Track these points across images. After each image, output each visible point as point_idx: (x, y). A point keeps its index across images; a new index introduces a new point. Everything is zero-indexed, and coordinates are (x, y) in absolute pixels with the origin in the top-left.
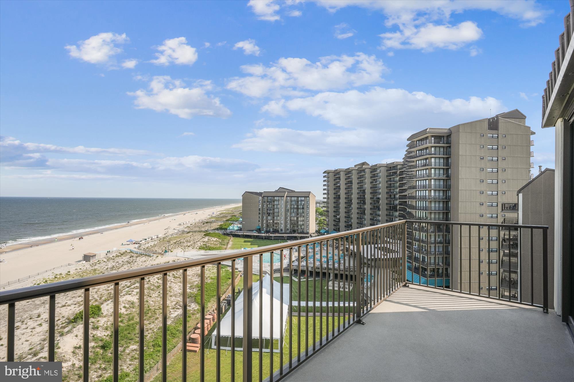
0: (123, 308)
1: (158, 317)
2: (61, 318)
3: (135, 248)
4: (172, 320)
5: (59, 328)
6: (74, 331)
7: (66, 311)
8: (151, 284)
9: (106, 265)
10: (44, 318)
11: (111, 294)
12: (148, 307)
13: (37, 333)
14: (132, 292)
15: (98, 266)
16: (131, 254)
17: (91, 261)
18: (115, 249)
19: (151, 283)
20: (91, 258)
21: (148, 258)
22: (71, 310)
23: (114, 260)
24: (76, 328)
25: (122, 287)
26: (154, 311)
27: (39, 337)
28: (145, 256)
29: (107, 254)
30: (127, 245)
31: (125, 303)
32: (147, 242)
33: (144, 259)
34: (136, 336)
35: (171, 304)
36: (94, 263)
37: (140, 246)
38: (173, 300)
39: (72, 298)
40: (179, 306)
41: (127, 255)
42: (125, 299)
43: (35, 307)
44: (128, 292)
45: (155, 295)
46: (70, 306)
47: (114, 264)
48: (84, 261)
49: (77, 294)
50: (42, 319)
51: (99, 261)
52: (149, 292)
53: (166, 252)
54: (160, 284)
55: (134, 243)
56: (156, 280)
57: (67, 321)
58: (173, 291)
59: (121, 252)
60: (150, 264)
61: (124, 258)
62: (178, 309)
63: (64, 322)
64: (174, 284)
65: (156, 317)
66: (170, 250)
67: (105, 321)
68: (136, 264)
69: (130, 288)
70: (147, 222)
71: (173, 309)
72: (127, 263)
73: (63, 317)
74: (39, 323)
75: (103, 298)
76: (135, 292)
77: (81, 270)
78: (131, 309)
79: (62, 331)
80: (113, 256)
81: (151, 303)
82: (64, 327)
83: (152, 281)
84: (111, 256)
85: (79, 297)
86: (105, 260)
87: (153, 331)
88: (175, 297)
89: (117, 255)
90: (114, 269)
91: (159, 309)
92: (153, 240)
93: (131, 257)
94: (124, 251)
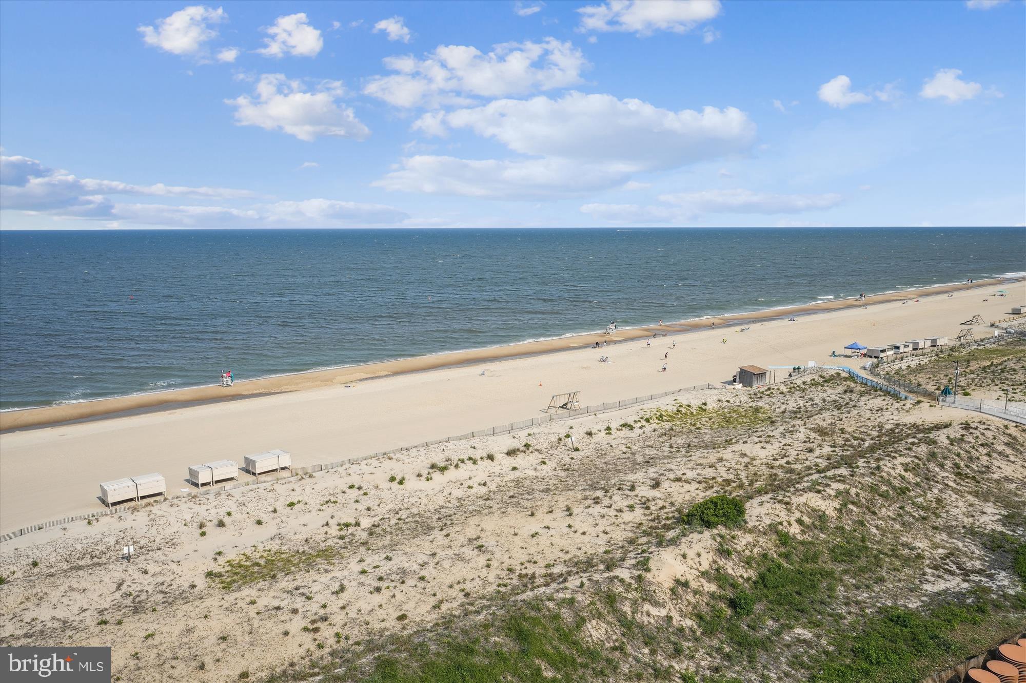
0: (795, 523)
1: (883, 577)
2: (667, 505)
3: (864, 368)
4: (925, 599)
5: (660, 527)
6: (682, 544)
7: (681, 491)
8: (881, 477)
9: (783, 403)
10: (640, 495)
11: (775, 480)
12: (863, 541)
13: (624, 523)
14: (826, 489)
15: (766, 402)
16: (849, 383)
17: (755, 386)
18: (811, 364)
19: (884, 474)
20: (754, 378)
21: (890, 403)
22: (689, 492)
23: (804, 394)
24: (686, 538)
25: (806, 467)
26: (876, 557)
27: (624, 533)
28: (884, 395)
29: (790, 375)
30: (846, 356)
31: (801, 512)
32: (899, 356)
33: (878, 402)
34: (815, 606)
35: (931, 553)
36: (759, 392)
37: (878, 364)
38: (939, 541)
39: (698, 465)
40: (955, 567)
41: (838, 385)
42: (805, 501)
43: (633, 466)
44: (815, 483)
45: (888, 513)
46: (690, 483)
47: (801, 403)
48: (740, 383)
49: (709, 460)
50: (637, 496)
51: (769, 389)
52: (870, 500)
53: (946, 392)
54: (909, 483)
55: (865, 355)
56: (900, 470)
57: (677, 515)
58: (944, 515)
59: (825, 374)
60: (893, 422)
61: (830, 391)
62: (952, 573)
63: (671, 515)
64: (954, 496)
65: (878, 574)
66: (962, 387)
67: (749, 543)
68: (855, 412)
69: (823, 475)
70: (913, 296)
71: (935, 567)
72: (832, 407)
73: (672, 504)
74: (631, 502)
75: (757, 484)
76: (832, 489)
77: (729, 404)
78: (816, 532)
79: (662, 534)
80: (804, 383)
81: (874, 530)
82: (668, 528)
83: (886, 469)
84: (799, 382)
85: (710, 467)
86: (784, 389)
87: (862, 609)
88: (950, 535)
89: (814, 379)
90: (799, 416)
91: (891, 556)
92: (918, 352)
93: (845, 392)
94: (833, 372)
